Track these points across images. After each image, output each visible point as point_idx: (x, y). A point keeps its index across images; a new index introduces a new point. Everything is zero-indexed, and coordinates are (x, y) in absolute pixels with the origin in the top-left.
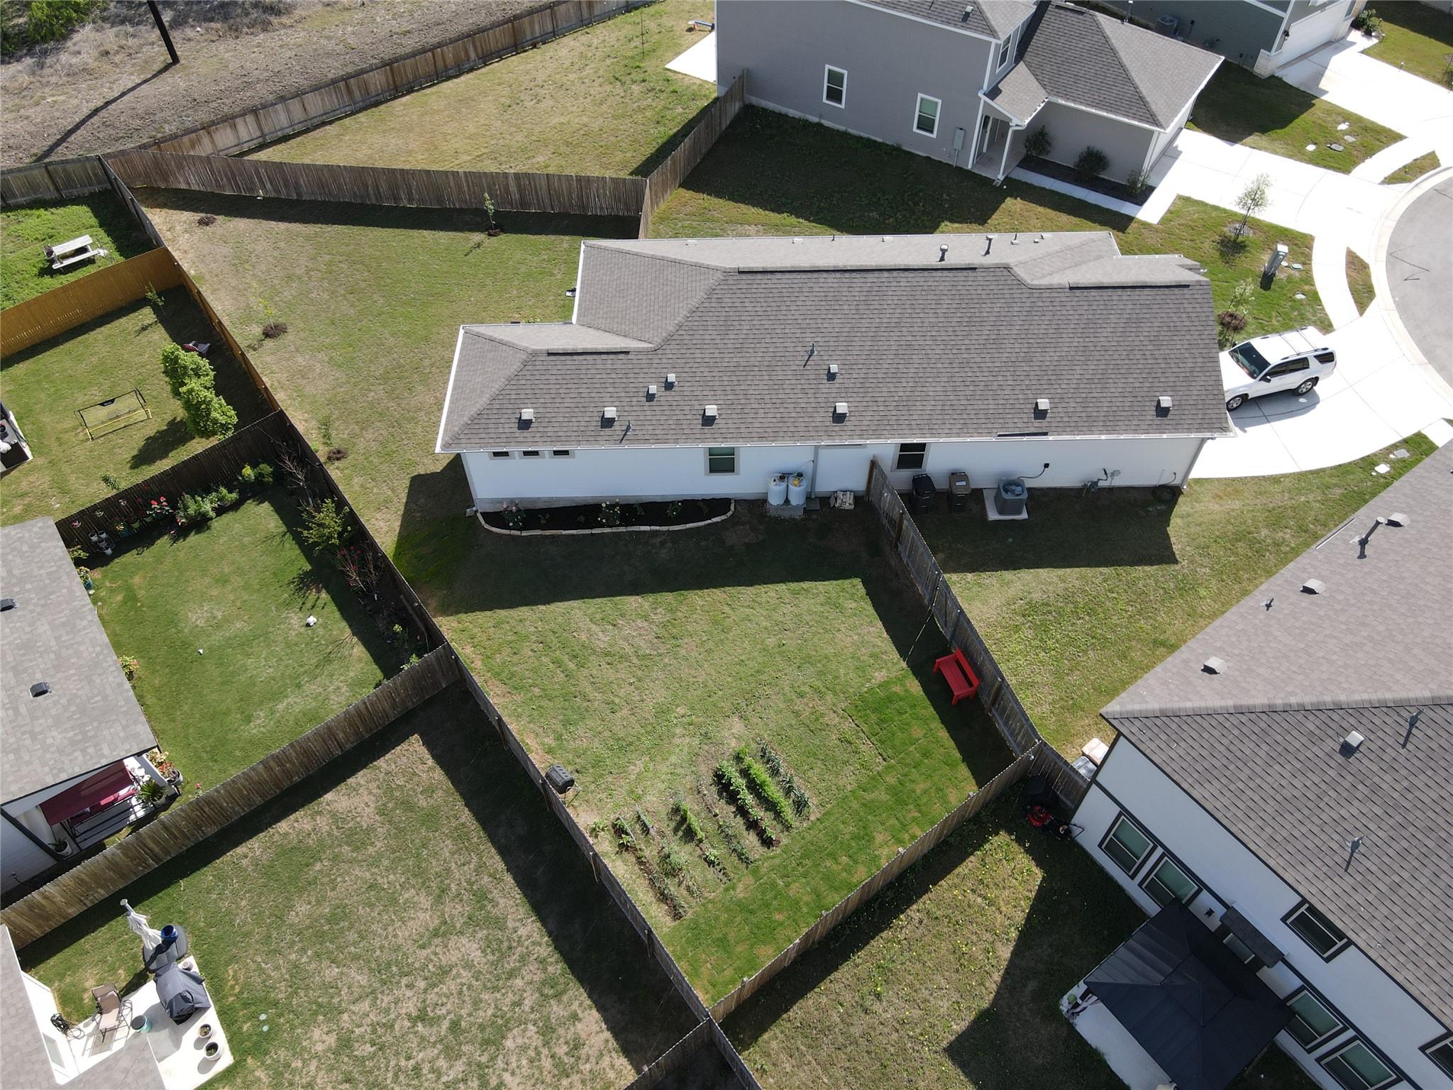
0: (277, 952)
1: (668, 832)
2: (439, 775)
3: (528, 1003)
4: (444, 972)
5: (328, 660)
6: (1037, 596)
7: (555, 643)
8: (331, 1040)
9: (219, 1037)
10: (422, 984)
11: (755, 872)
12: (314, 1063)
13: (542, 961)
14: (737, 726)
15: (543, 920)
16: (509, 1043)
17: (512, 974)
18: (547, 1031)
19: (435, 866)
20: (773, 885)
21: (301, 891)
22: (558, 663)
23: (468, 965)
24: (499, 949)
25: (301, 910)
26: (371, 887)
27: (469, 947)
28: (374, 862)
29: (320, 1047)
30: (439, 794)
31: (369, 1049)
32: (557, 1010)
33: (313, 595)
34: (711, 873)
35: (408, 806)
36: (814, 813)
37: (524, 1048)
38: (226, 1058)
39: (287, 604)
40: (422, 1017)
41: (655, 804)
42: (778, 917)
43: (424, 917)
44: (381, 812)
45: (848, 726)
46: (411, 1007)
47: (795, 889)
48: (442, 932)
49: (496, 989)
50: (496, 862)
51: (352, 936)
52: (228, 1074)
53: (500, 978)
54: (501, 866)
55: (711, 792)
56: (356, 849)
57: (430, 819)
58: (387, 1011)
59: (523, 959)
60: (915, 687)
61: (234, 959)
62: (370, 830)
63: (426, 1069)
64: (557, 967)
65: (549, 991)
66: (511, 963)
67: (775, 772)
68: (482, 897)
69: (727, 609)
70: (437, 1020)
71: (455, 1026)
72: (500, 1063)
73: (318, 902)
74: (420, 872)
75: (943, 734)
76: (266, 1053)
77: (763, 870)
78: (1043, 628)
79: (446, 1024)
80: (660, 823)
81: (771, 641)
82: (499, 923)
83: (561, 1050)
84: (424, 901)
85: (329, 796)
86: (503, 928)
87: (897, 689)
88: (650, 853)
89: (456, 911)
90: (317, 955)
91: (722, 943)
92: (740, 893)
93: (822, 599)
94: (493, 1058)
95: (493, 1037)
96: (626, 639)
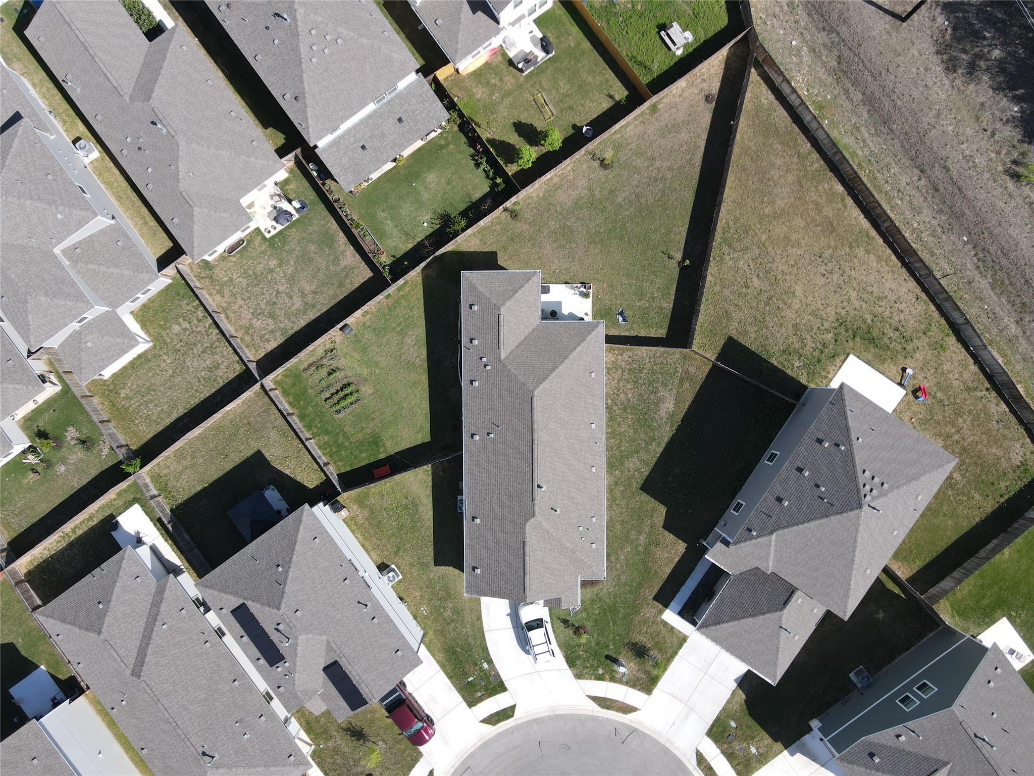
0: (299, 243)
1: (332, 367)
2: (357, 285)
3: (280, 325)
4: (291, 297)
5: (407, 234)
6: (421, 508)
7: (408, 322)
8: (273, 267)
9: (273, 232)
10: (287, 291)
11: (316, 396)
12: (266, 263)
13: (292, 328)
14: (370, 391)
15: (306, 326)
16: (270, 320)
17: (289, 319)
18: (272, 332)
19: (324, 289)
20: (312, 402)
21: (319, 245)
22: (400, 324)
23: (292, 305)
24: (297, 314)
25: (312, 248)
26: (319, 269)
27: (298, 303)
28: (327, 268)
29: (270, 263)
30: (350, 286)
31: (269, 279)
32: (278, 334)
33: (438, 222)
34: (317, 381)
35: (346, 276)
36: (337, 416)
37: (268, 325)
38: (268, 236)
39: (435, 212)
40: (278, 292)
41: (342, 362)
42: (302, 403)
43: (308, 288)
44: (345, 267)
45: (369, 431)
46: (281, 289)
47: (310, 408)
48: (303, 295)
49: (285, 315)
50: (324, 309)
51: (304, 266)
52: (264, 238)
53: (288, 316)
54: (323, 311)
55: (345, 382)
56: (332, 261)
57: (341, 285)
58: (280, 282)
59: (293, 322)
60: (382, 456)
61: (297, 230)
62: (338, 264)
63: (263, 296)
64: (291, 332)
65: (284, 331)
66: (293, 319)
67: (351, 404)
68: (314, 306)
69: (420, 388)
70: (276, 297)
71: (275, 303)
72: (264, 318)
73: (314, 253)
74: (323, 284)
75: (363, 464)
76: (270, 247)
77: (317, 399)
78: (406, 507)
79: (275, 300)
80: (335, 364)
81: (405, 405)
82: (305, 313)
83: (267, 337)
84: (313, 288)
85: (352, 248)
86: (303, 315)
87: (382, 450)
88: (325, 361)
89: (309, 299)
90: (298, 256)
91: (294, 385)
92: (310, 391)
93: (423, 425)
94: (266, 316)
95: (272, 316)
96: (409, 349)
